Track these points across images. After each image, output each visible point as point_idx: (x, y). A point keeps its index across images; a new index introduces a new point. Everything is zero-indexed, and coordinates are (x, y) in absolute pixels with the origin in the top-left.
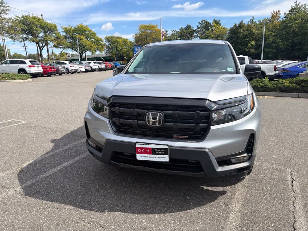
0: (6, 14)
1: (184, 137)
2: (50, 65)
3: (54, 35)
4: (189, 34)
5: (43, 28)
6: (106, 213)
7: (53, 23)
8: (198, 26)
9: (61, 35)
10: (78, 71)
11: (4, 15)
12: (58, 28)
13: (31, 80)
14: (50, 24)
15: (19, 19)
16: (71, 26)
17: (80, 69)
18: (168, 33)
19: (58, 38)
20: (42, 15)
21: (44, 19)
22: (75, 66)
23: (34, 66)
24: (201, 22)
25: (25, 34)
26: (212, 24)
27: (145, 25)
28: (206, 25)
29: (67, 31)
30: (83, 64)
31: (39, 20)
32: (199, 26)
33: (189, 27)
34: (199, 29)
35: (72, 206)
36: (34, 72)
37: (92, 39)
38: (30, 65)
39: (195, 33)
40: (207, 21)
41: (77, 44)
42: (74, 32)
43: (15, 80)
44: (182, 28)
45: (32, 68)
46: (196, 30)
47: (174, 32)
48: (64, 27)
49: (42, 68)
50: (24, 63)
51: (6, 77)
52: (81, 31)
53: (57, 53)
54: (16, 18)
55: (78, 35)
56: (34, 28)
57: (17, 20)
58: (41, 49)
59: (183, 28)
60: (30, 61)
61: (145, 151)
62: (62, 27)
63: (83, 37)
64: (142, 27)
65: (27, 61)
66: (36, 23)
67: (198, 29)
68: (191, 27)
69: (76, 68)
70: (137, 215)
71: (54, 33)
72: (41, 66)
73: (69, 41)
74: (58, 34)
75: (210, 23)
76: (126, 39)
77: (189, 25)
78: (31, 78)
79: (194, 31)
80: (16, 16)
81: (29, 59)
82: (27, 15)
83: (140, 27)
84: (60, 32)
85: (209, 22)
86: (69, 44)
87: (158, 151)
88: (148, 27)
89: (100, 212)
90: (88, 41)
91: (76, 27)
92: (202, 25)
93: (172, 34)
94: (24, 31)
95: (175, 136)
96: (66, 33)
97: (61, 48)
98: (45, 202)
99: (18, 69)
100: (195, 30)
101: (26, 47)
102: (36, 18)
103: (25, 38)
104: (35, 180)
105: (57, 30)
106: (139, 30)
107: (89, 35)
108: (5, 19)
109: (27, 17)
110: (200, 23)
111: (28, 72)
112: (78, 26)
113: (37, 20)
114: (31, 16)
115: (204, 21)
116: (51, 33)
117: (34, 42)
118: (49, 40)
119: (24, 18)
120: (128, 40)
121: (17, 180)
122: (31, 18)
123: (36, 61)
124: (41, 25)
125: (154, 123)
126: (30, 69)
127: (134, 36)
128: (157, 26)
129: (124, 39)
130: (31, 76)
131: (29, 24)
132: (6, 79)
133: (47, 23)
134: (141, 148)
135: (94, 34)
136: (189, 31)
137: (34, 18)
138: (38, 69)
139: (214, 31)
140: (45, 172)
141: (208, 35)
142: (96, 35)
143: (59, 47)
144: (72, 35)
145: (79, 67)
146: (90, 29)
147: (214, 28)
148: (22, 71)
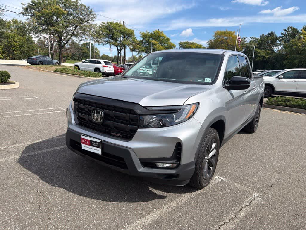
0: (93, 21)
1: (118, 135)
2: (122, 66)
3: (131, 39)
4: (271, 41)
5: (123, 33)
6: (55, 187)
7: (132, 29)
8: (282, 34)
9: (136, 39)
10: (146, 74)
11: (92, 22)
12: (135, 34)
13: (102, 78)
14: (128, 30)
15: (104, 25)
16: (148, 32)
17: (148, 72)
18: (246, 39)
19: (133, 43)
20: (124, 22)
21: (125, 25)
22: (143, 70)
23: (107, 67)
24: (287, 29)
25: (108, 38)
26: (300, 31)
27: (222, 31)
28: (293, 33)
29: (144, 36)
30: (152, 68)
31: (120, 26)
32: (284, 33)
33: (271, 34)
34: (284, 37)
35: (38, 176)
36: (107, 71)
37: (165, 45)
38: (104, 65)
39: (278, 41)
40: (294, 28)
41: (151, 48)
42: (150, 38)
43: (89, 77)
44: (263, 35)
45: (105, 68)
46: (280, 37)
47: (253, 39)
48: (142, 33)
49: (113, 68)
50: (100, 63)
51: (83, 74)
52: (157, 36)
53: (137, 57)
54: (102, 24)
55: (153, 40)
56: (115, 33)
57: (103, 25)
58: (119, 52)
59: (265, 35)
60: (104, 62)
61: (86, 142)
62: (141, 32)
63: (157, 43)
64: (218, 33)
65: (102, 61)
66: (117, 28)
67: (282, 36)
68: (274, 34)
69: (145, 72)
70: (74, 195)
71: (131, 38)
72: (113, 67)
73: (144, 46)
74: (135, 39)
75: (298, 30)
76: (200, 45)
77: (272, 33)
78: (103, 76)
79: (277, 39)
80: (103, 23)
81: (104, 60)
82: (111, 21)
83: (216, 33)
84: (136, 37)
85: (296, 29)
86: (143, 49)
87: (94, 144)
88: (225, 33)
89: (52, 186)
90: (162, 46)
91: (153, 33)
92: (287, 32)
93: (250, 41)
94: (107, 35)
95: (112, 134)
96: (143, 38)
97: (137, 52)
98: (25, 169)
99: (94, 68)
100: (278, 37)
101: (111, 50)
102: (118, 25)
103: (107, 41)
104: (33, 153)
105: (134, 35)
106: (215, 36)
107: (164, 40)
108: (92, 25)
109: (111, 23)
110: (285, 30)
111: (102, 71)
112: (154, 32)
113: (119, 26)
114: (114, 23)
115: (291, 27)
116: (128, 38)
117: (114, 45)
118: (126, 44)
119: (109, 25)
120: (202, 46)
121: (22, 151)
122: (114, 24)
123: (110, 62)
124: (121, 31)
125: (97, 120)
126: (103, 68)
127: (208, 42)
128: (234, 32)
129: (198, 45)
130: (103, 74)
131: (112, 30)
132: (83, 75)
133: (127, 28)
134: (84, 139)
135: (168, 40)
136: (271, 38)
137: (117, 24)
138: (110, 69)
139: (302, 39)
140: (44, 149)
141: (293, 43)
142: (169, 41)
143: (135, 51)
144: (147, 40)
145: (147, 71)
146: (165, 35)
147: (302, 36)
148: (97, 70)
